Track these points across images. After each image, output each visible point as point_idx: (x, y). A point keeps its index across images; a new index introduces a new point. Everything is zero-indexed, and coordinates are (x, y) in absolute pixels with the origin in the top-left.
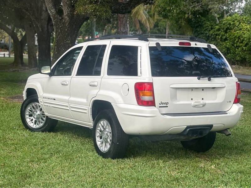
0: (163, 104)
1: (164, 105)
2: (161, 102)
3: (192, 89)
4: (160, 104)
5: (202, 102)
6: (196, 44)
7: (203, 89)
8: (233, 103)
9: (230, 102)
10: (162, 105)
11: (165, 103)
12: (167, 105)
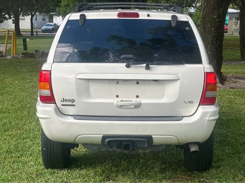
0: (66, 100)
1: (68, 103)
2: (63, 99)
3: (118, 81)
4: (61, 101)
5: (135, 100)
6: (148, 15)
7: (138, 82)
8: (199, 105)
9: (191, 102)
10: (65, 103)
11: (69, 101)
12: (73, 104)
